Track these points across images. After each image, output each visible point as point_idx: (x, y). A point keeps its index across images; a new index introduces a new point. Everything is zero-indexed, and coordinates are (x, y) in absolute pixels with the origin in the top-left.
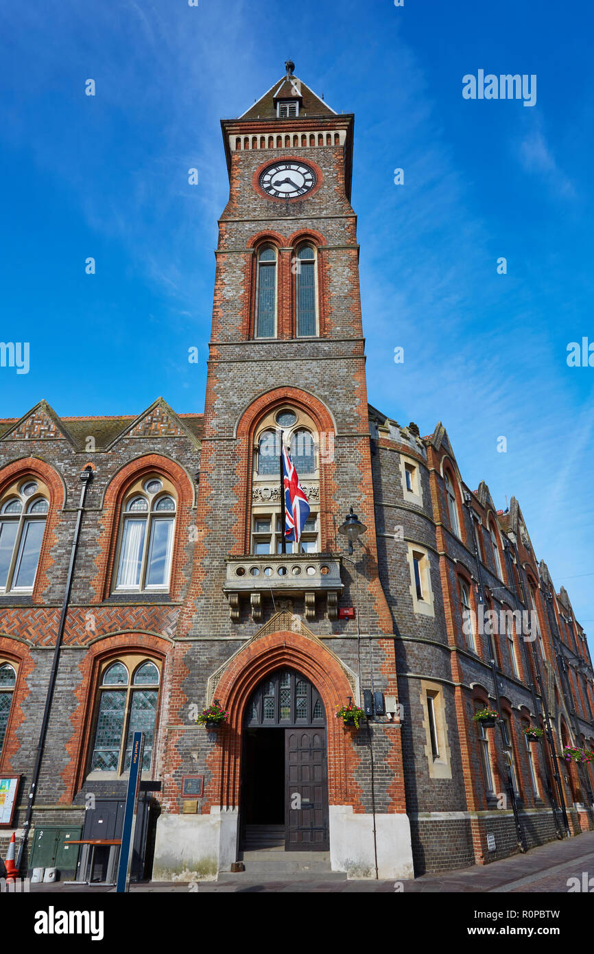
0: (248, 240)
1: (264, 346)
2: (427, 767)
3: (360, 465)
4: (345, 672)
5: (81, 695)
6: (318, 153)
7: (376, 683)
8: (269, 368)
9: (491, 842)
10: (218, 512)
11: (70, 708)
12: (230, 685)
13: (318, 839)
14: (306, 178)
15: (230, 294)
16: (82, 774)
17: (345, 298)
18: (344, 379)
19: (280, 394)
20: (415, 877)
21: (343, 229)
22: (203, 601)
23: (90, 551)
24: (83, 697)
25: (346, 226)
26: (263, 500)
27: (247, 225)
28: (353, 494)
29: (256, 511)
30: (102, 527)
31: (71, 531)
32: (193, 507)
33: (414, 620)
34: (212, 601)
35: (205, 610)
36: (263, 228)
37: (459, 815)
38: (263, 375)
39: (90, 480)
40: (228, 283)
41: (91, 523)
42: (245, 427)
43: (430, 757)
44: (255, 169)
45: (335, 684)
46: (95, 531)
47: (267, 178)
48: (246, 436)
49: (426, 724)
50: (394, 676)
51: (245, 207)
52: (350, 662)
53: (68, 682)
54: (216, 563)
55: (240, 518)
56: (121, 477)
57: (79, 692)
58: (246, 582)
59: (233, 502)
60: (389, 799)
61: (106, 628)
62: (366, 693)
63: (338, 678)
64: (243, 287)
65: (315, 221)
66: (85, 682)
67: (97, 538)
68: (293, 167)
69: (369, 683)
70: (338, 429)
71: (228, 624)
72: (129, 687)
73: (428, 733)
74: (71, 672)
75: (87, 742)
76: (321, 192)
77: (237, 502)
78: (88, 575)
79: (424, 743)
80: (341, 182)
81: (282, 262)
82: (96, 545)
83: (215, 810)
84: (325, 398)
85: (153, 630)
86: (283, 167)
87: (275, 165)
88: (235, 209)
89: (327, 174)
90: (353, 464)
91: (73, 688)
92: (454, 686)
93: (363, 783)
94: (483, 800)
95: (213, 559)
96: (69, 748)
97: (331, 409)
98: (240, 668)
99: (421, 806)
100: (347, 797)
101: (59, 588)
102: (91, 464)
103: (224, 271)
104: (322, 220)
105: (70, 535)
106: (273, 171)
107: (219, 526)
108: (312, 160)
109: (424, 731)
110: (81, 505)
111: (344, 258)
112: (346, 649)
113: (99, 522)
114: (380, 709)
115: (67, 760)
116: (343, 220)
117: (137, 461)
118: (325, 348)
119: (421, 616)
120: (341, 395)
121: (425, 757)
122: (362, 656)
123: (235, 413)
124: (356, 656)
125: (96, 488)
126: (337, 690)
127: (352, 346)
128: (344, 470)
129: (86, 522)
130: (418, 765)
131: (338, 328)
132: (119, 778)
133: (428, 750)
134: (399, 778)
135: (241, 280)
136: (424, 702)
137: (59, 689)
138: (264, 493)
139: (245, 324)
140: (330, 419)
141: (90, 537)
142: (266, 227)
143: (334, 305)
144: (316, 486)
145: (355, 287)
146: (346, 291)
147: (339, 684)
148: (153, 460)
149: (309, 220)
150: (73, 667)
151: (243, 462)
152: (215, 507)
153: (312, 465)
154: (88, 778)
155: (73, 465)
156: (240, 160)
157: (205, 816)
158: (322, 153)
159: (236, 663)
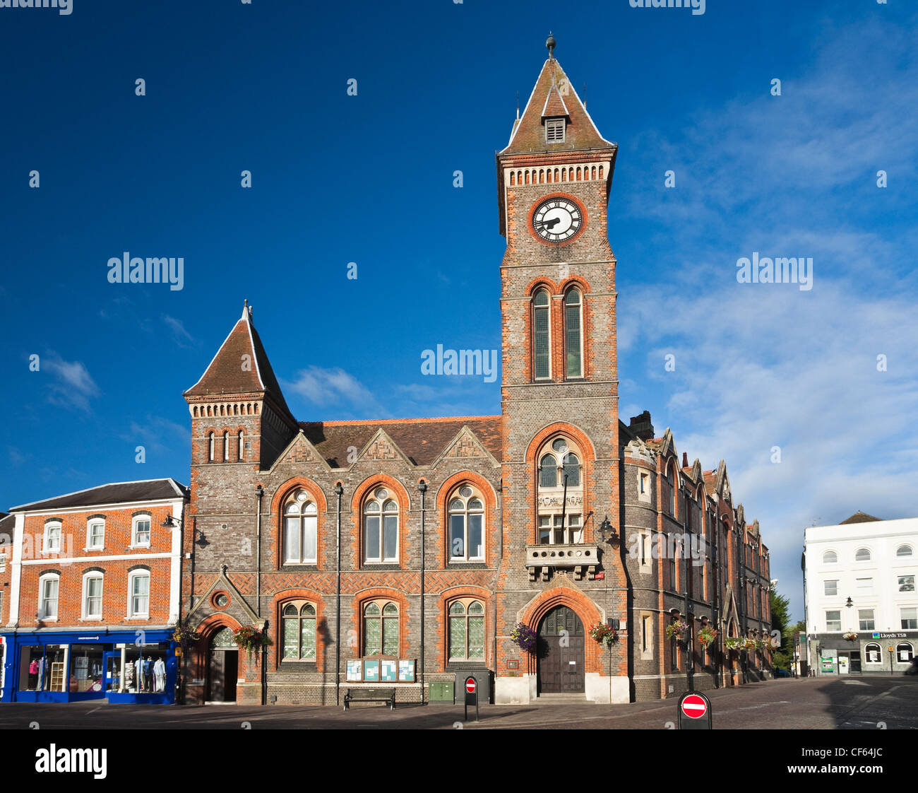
0: (526, 286)
1: (543, 388)
2: (640, 655)
3: (611, 481)
4: (598, 609)
5: (440, 620)
6: (584, 188)
7: (615, 614)
8: (547, 407)
9: (671, 689)
10: (517, 515)
11: (435, 626)
12: (530, 616)
13: (580, 688)
14: (574, 217)
15: (514, 341)
16: (447, 659)
17: (605, 343)
18: (602, 415)
19: (556, 428)
20: (631, 702)
21: (604, 275)
22: (511, 570)
23: (432, 537)
24: (442, 621)
25: (607, 272)
26: (545, 505)
27: (525, 272)
28: (606, 502)
29: (541, 513)
30: (438, 522)
31: (418, 524)
32: (497, 508)
33: (639, 577)
34: (516, 570)
35: (513, 576)
36: (537, 274)
37: (656, 677)
38: (543, 413)
39: (424, 491)
40: (513, 330)
41: (430, 519)
42: (532, 454)
43: (642, 650)
44: (528, 208)
45: (591, 615)
46: (434, 524)
47: (539, 218)
48: (533, 461)
49: (641, 634)
50: (626, 611)
51: (522, 251)
52: (600, 603)
53: (431, 613)
54: (517, 547)
55: (532, 518)
56: (446, 488)
57: (439, 618)
58: (540, 561)
59: (526, 508)
60: (619, 670)
61: (450, 584)
62: (609, 620)
63: (593, 612)
64: (524, 334)
65: (581, 266)
66: (442, 613)
67: (435, 529)
68: (563, 204)
69: (611, 615)
70: (597, 455)
71: (527, 584)
72: (467, 615)
73: (642, 638)
74: (432, 608)
75: (447, 643)
76: (586, 234)
77: (528, 508)
78: (433, 552)
79: (640, 643)
80: (604, 223)
81: (555, 310)
82: (435, 533)
83: (526, 675)
84: (588, 432)
85: (478, 584)
86: (552, 205)
87: (545, 202)
88: (514, 254)
89: (592, 213)
90: (607, 481)
91: (435, 617)
92: (659, 612)
93: (606, 663)
94: (670, 669)
95: (515, 544)
96: (438, 647)
97: (592, 440)
98: (536, 607)
99: (635, 673)
100: (595, 669)
101: (416, 560)
102: (424, 478)
103: (508, 318)
104: (588, 265)
105: (417, 527)
106: (544, 210)
107: (518, 523)
108: (579, 196)
109: (640, 637)
110: (422, 507)
111: (605, 305)
112: (598, 597)
113: (435, 519)
114: (617, 628)
115: (438, 652)
116: (605, 265)
117: (455, 476)
118: (589, 390)
119: (644, 575)
120: (599, 429)
121: (639, 650)
122: (608, 600)
123: (525, 443)
124: (604, 600)
125: (429, 496)
126: (592, 618)
127: (609, 388)
128: (601, 485)
129: (427, 519)
130: (635, 654)
131: (599, 372)
132: (467, 661)
133: (641, 646)
134: (625, 660)
135: (523, 327)
136: (641, 622)
137: (427, 617)
138: (546, 500)
139: (527, 368)
140: (591, 448)
141: (431, 529)
142: (541, 273)
143: (595, 351)
144: (581, 496)
145: (613, 333)
146: (606, 337)
147: (594, 615)
148: (466, 476)
149: (576, 266)
150: (433, 605)
151: (531, 480)
152: (514, 512)
153: (578, 479)
154: (450, 661)
155: (411, 479)
156: (515, 198)
157: (520, 678)
158: (588, 189)
159: (532, 605)
